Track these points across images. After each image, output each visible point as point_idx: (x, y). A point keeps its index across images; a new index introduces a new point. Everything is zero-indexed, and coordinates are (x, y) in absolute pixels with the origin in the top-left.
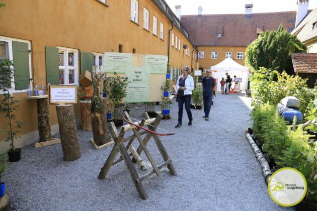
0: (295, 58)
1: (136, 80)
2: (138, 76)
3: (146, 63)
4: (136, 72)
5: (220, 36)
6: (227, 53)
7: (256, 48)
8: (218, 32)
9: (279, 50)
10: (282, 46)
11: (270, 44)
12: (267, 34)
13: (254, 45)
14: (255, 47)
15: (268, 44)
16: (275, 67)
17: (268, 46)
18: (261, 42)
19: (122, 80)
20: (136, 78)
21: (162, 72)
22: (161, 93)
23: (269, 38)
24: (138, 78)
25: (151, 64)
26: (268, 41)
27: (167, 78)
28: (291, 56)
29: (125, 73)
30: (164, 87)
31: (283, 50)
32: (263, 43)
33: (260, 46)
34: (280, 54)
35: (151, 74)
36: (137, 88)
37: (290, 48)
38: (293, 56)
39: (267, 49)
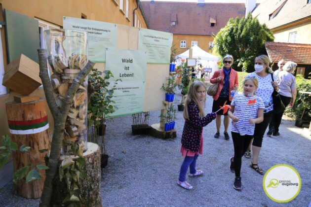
0: (269, 47)
1: (125, 75)
2: (127, 68)
3: (140, 43)
4: (123, 61)
5: (174, 24)
6: (182, 42)
7: (227, 36)
8: (172, 20)
9: (252, 38)
10: (254, 34)
11: (242, 31)
12: (238, 21)
13: (224, 32)
14: (225, 34)
15: (239, 31)
16: (248, 57)
17: (240, 34)
18: (232, 29)
19: (103, 76)
20: (123, 72)
21: (164, 61)
22: (162, 96)
23: (240, 26)
24: (127, 72)
25: (148, 45)
26: (239, 28)
27: (170, 71)
28: (264, 45)
29: (105, 62)
30: (166, 86)
31: (256, 38)
32: (234, 31)
33: (231, 34)
34: (253, 42)
35: (148, 63)
36: (125, 90)
37: (263, 37)
38: (266, 45)
39: (239, 37)
